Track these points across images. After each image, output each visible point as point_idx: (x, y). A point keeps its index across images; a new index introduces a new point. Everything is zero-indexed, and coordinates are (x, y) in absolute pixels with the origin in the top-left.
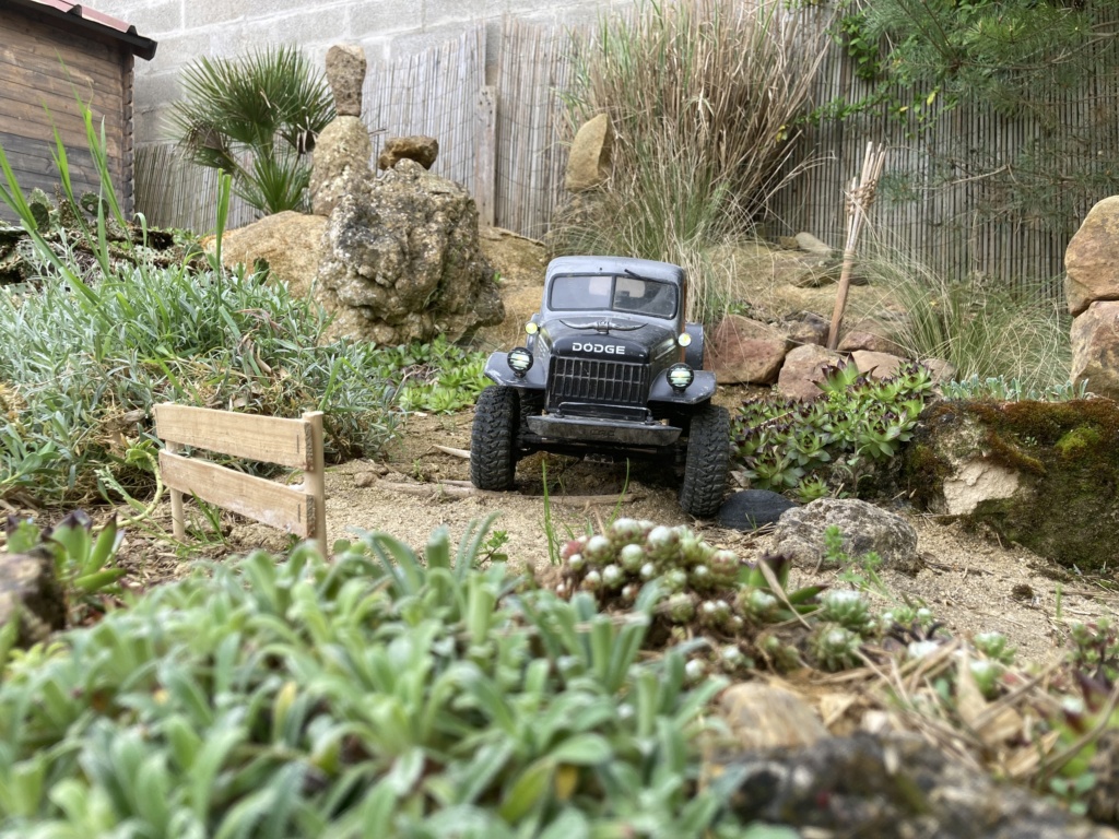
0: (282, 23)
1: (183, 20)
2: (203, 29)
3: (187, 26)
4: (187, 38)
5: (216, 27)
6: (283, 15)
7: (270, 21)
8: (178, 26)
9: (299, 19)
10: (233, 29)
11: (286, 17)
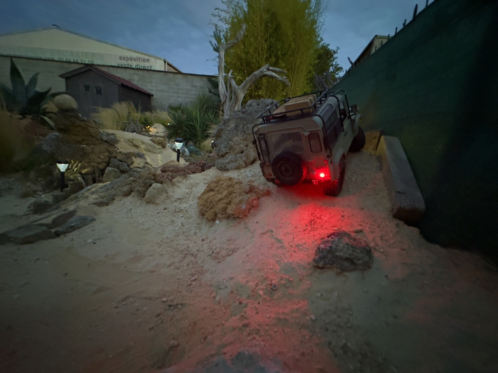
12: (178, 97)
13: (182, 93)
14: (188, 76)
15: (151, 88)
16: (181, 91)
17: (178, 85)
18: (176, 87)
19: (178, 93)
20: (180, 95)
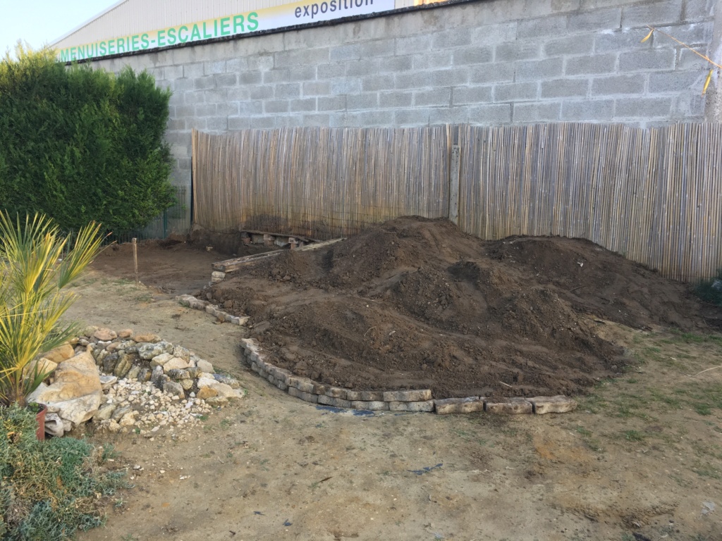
0: (364, 114)
1: (317, 107)
2: (325, 112)
3: (319, 110)
4: (318, 115)
5: (332, 112)
6: (365, 111)
7: (358, 112)
8: (314, 110)
9: (371, 114)
10: (341, 114)
11: (365, 112)
12: (402, 118)
13: (422, 99)
15: (308, 97)
16: (414, 91)
17: (404, 64)
18: (395, 75)
19: (404, 100)
20: (412, 108)
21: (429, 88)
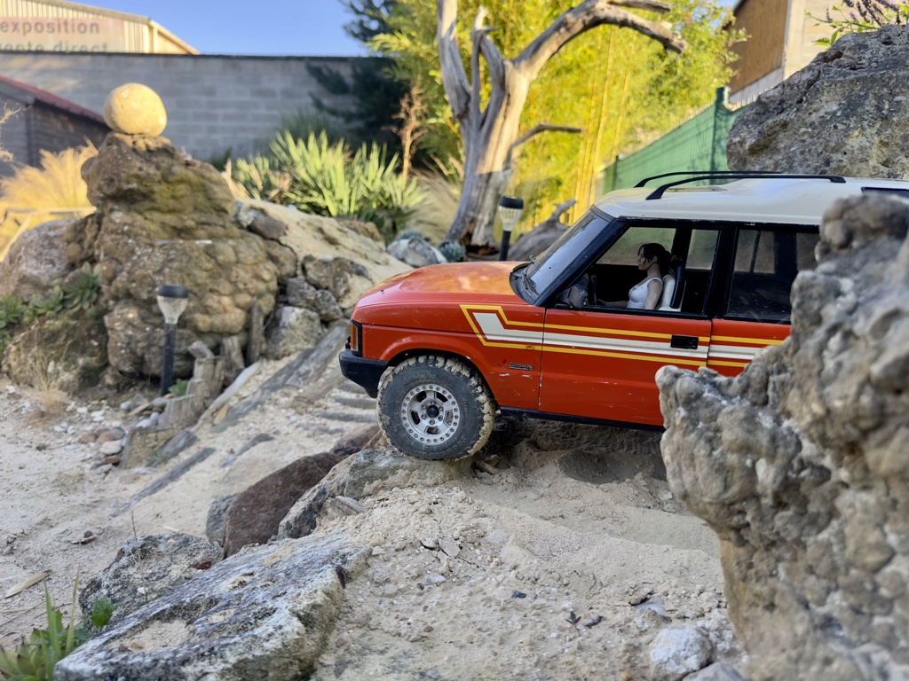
12: (212, 130)
13: (227, 117)
14: (242, 63)
16: (220, 112)
17: (210, 92)
18: (204, 99)
19: (213, 117)
20: (220, 123)
21: (231, 111)
